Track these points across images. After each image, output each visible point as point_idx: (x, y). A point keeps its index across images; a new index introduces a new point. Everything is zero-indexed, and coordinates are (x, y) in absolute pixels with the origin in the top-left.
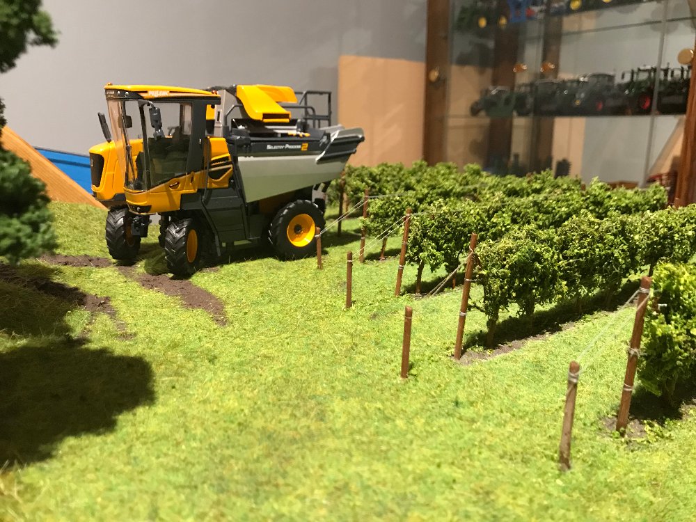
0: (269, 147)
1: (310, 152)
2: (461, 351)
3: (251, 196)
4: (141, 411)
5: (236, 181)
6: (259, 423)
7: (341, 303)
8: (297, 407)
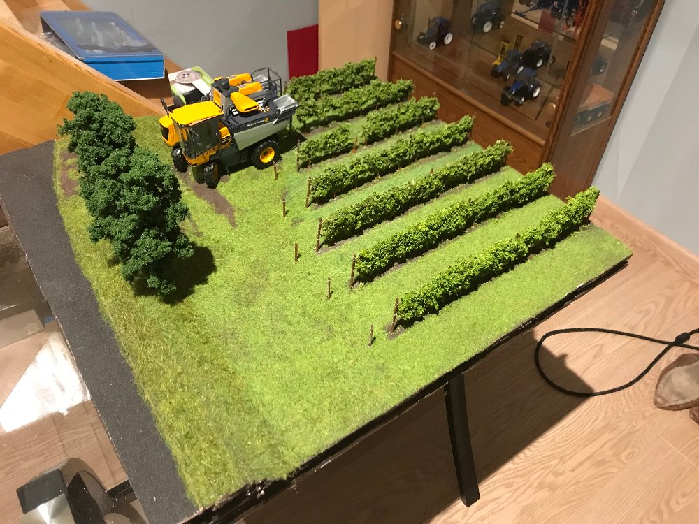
0: (248, 126)
1: (270, 120)
2: (319, 248)
3: (241, 148)
4: (213, 274)
5: (234, 143)
6: (249, 280)
7: (282, 213)
8: (260, 274)
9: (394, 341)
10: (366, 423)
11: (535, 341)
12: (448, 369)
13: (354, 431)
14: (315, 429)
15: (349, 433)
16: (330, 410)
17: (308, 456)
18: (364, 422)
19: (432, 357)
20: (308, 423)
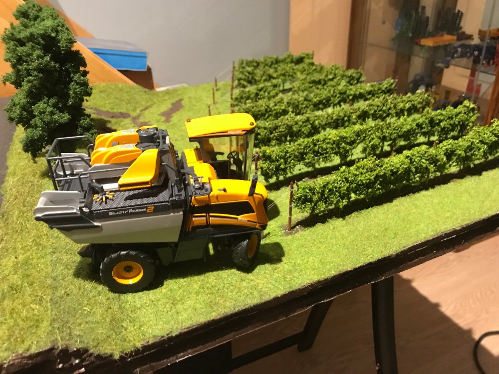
9: (290, 237)
10: (237, 310)
11: (473, 339)
12: (349, 267)
13: (219, 317)
14: (174, 310)
15: (212, 318)
16: (197, 293)
17: (154, 336)
18: (235, 309)
19: (332, 254)
20: (167, 303)
